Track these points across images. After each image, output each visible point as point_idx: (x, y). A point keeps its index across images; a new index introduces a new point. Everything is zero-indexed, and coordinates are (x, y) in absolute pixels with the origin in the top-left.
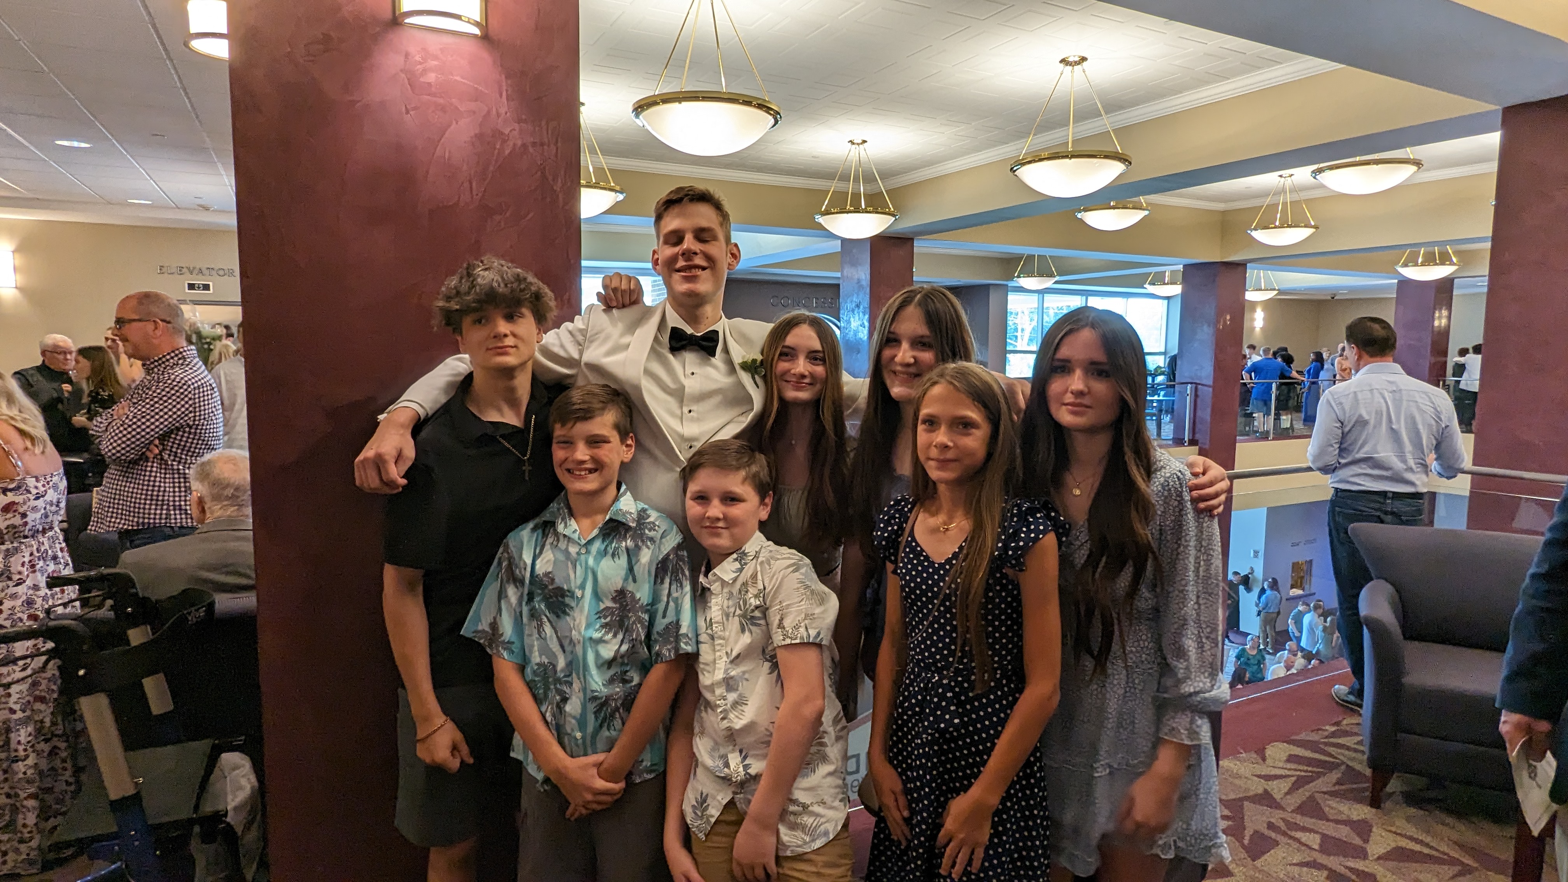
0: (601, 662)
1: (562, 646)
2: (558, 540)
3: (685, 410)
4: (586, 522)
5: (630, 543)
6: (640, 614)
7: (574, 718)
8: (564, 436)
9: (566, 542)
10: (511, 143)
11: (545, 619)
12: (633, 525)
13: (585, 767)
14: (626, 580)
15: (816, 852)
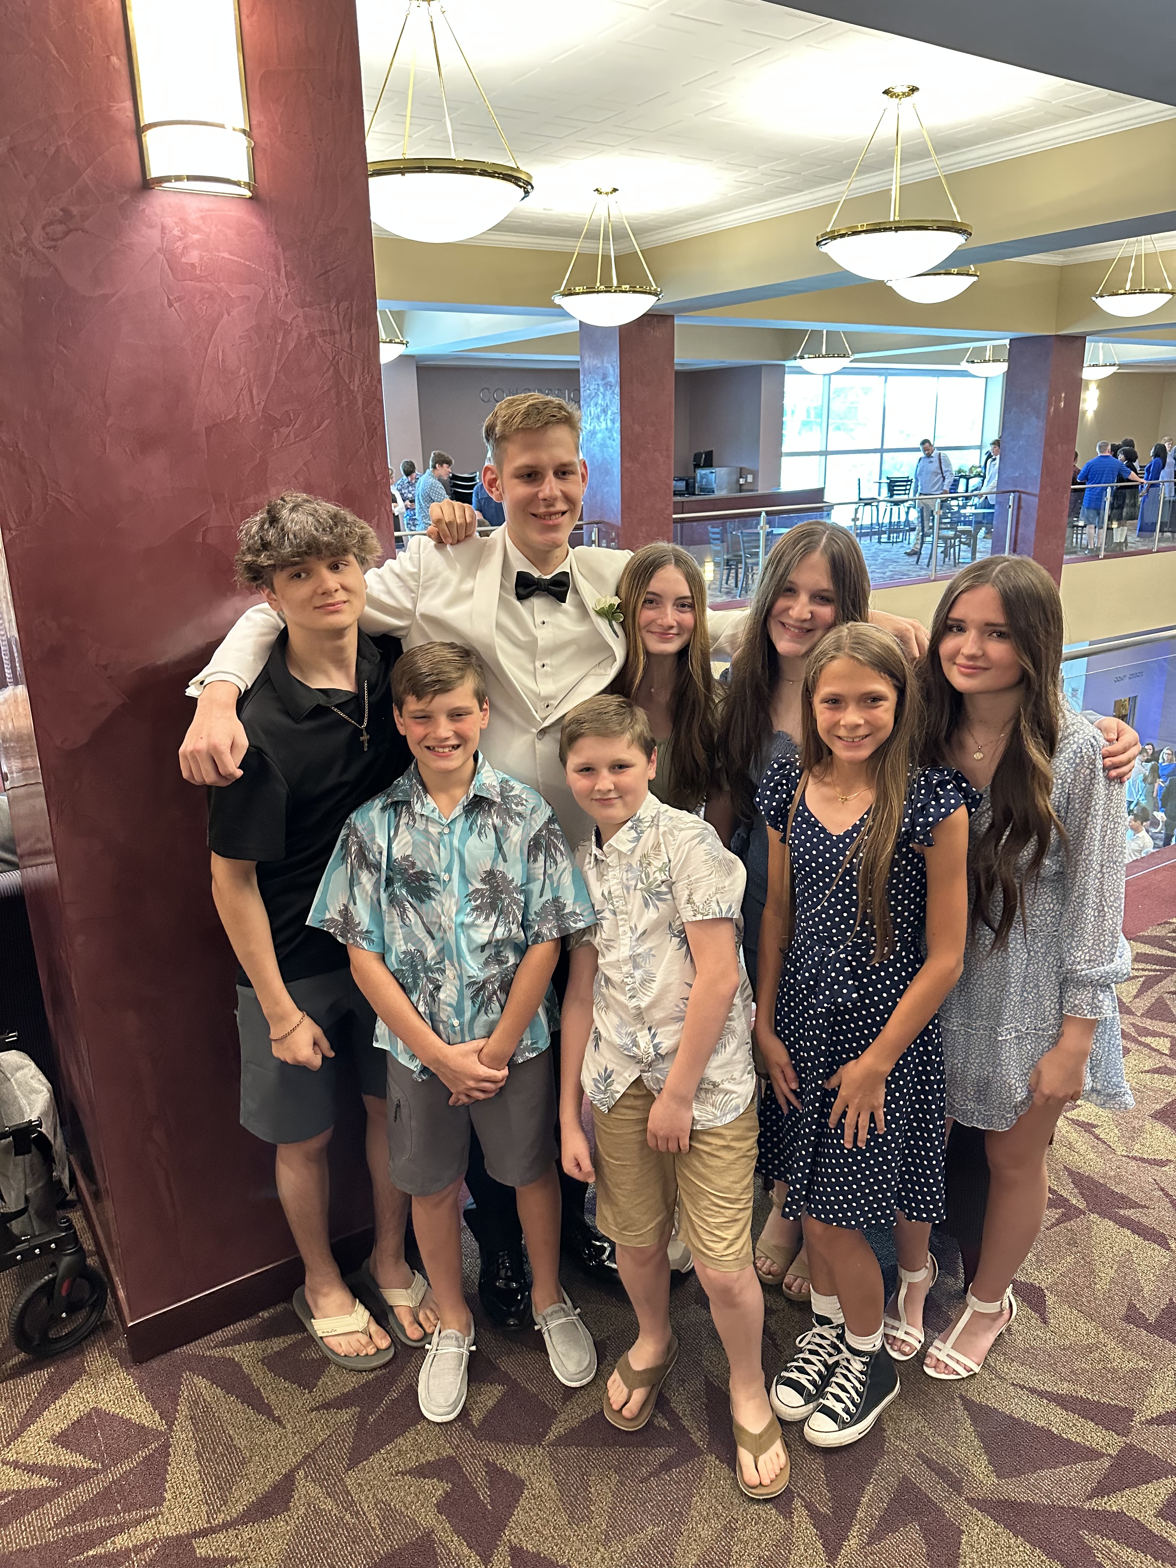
0: (474, 946)
1: (429, 932)
2: (414, 820)
3: (538, 664)
4: (444, 798)
5: (498, 821)
6: (515, 895)
7: (450, 1005)
8: (422, 711)
9: (424, 822)
10: (295, 335)
11: (408, 906)
12: (498, 800)
13: (466, 1054)
14: (495, 860)
15: (725, 1127)
